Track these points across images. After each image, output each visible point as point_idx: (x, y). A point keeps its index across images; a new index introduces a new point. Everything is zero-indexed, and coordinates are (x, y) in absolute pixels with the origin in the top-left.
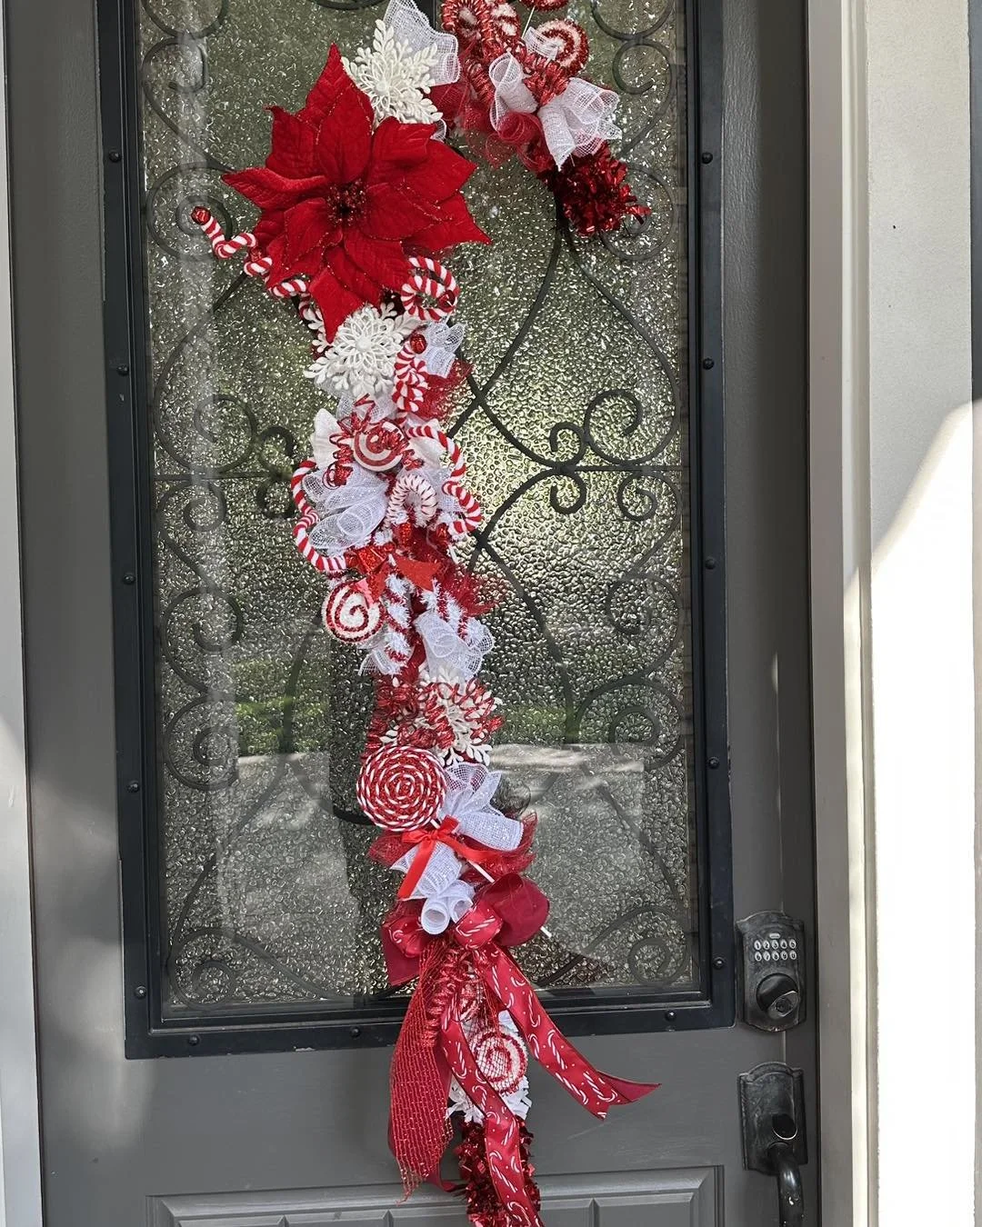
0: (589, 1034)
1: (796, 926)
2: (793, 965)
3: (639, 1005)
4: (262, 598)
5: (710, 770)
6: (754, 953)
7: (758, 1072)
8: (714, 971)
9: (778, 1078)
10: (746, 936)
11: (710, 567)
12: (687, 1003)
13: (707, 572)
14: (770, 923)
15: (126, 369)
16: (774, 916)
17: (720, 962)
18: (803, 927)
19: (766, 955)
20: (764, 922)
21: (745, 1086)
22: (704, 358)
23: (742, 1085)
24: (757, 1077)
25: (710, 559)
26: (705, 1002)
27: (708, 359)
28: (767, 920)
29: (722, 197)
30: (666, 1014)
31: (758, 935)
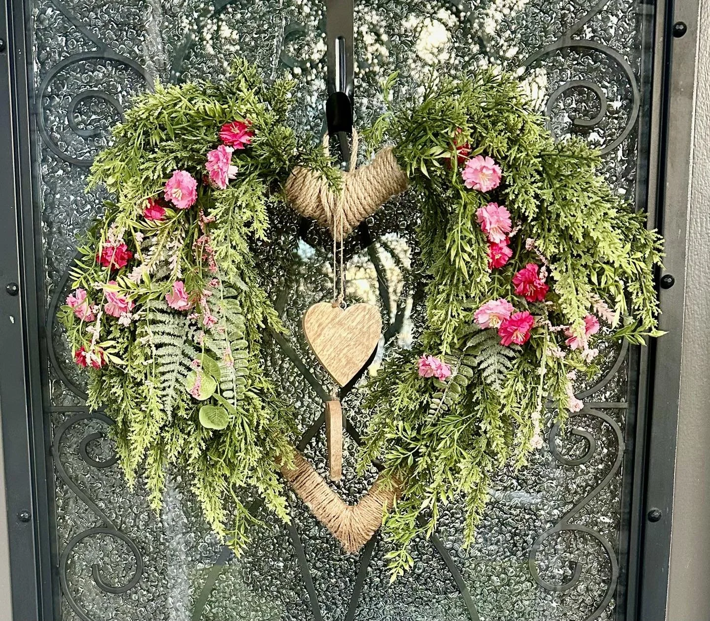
4: (162, 540)
11: (654, 520)
15: (15, 288)
22: (663, 275)
25: (654, 509)
29: (696, 78)
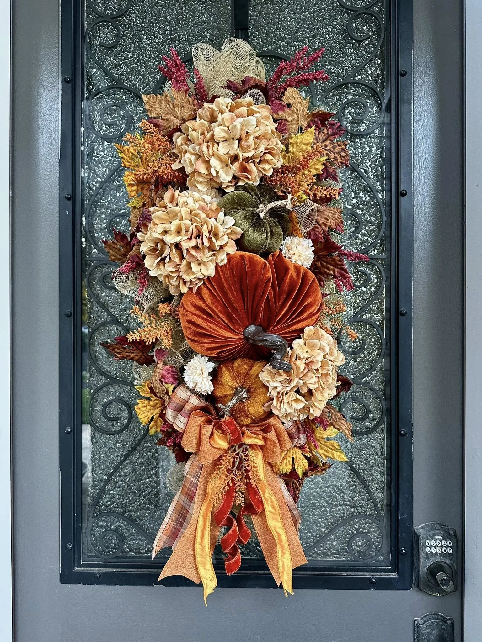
0: (324, 589)
1: (452, 533)
2: (449, 556)
3: (354, 573)
5: (400, 437)
6: (426, 548)
7: (425, 618)
8: (400, 556)
9: (438, 624)
10: (421, 537)
11: (403, 315)
12: (383, 573)
13: (401, 318)
14: (436, 530)
16: (438, 525)
17: (404, 551)
18: (455, 533)
19: (433, 549)
20: (432, 529)
21: (418, 627)
22: (401, 190)
23: (416, 626)
24: (425, 622)
26: (394, 574)
27: (404, 190)
28: (434, 528)
29: (412, 96)
30: (370, 580)
31: (429, 537)
